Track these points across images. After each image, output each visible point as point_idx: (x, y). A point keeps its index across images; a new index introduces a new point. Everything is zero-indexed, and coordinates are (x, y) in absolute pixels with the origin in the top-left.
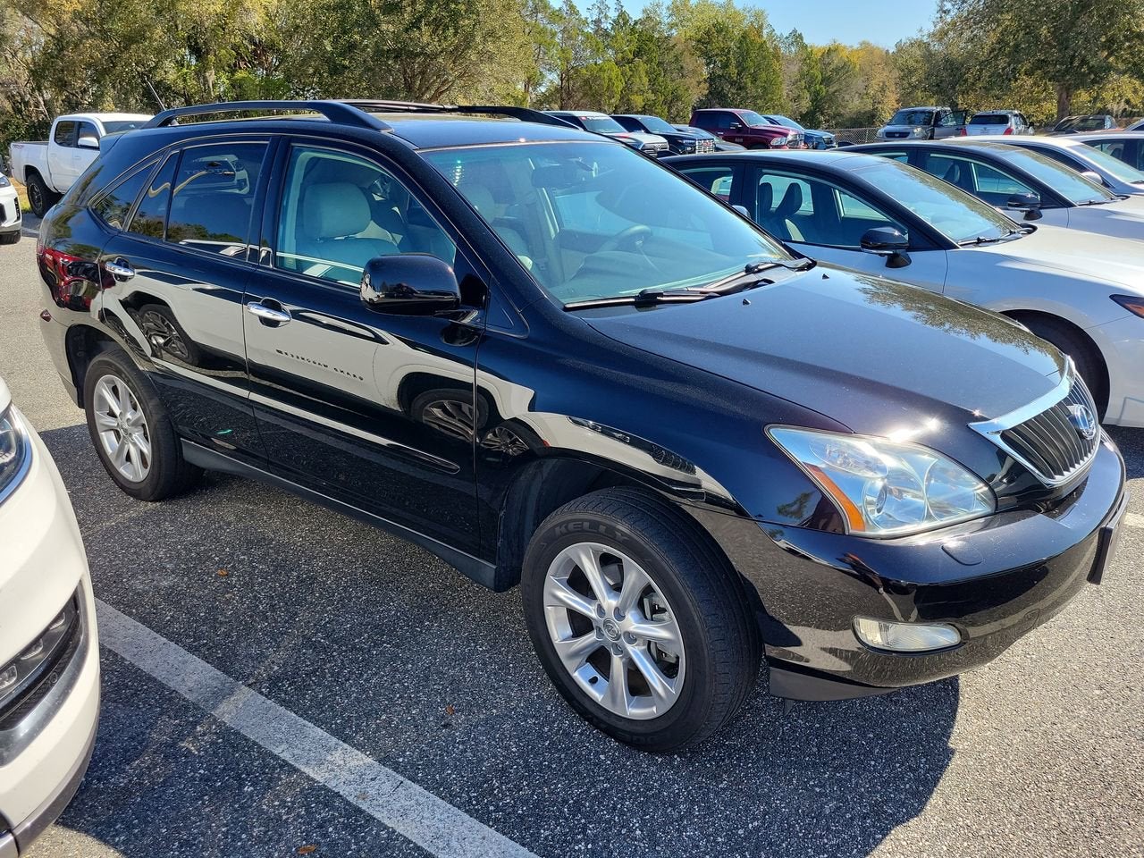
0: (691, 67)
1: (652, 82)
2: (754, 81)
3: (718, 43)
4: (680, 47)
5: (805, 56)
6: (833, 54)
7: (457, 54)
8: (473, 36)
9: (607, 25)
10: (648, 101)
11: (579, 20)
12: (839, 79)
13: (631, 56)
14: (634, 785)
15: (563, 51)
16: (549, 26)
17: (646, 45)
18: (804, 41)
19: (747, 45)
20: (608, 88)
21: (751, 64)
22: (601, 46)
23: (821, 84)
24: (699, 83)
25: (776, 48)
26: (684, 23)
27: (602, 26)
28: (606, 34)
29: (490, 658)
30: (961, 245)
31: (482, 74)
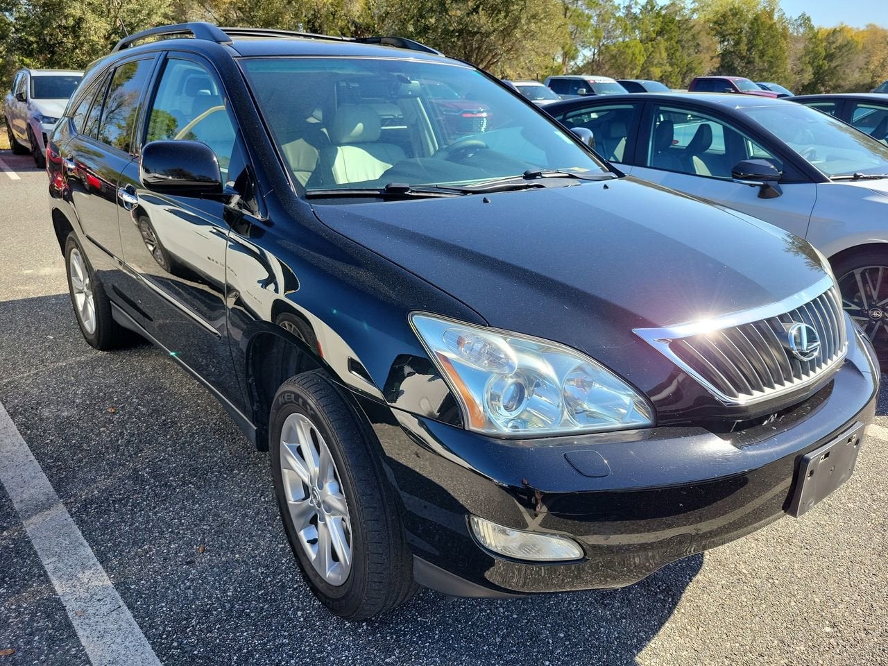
0: (706, 44)
1: (671, 56)
2: (762, 55)
3: (733, 24)
4: (697, 28)
5: (811, 35)
6: (838, 34)
7: (506, 33)
8: (520, 18)
9: (636, 10)
10: (665, 72)
11: (613, 6)
12: (841, 55)
13: (654, 36)
14: (309, 645)
15: (596, 31)
16: (587, 11)
17: (668, 26)
18: (812, 23)
19: (758, 25)
20: (631, 61)
21: (760, 42)
22: (629, 27)
23: (824, 59)
24: (712, 58)
25: (785, 29)
26: (705, 8)
27: (632, 11)
28: (635, 17)
29: (266, 508)
30: (833, 180)
31: (523, 48)
